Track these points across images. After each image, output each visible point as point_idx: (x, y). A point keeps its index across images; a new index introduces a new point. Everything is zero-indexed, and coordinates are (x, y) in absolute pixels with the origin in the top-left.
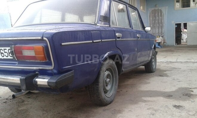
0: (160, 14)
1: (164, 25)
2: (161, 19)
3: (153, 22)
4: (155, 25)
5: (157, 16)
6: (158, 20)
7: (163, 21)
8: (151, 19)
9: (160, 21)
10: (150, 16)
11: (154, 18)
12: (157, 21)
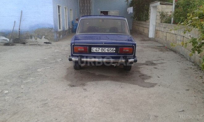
0: (88, 1)
1: (92, 11)
2: (89, 6)
3: (83, 8)
4: (84, 11)
5: (86, 3)
6: (87, 6)
7: (91, 8)
8: (81, 5)
9: (88, 8)
10: (80, 2)
11: (84, 5)
12: (86, 8)
